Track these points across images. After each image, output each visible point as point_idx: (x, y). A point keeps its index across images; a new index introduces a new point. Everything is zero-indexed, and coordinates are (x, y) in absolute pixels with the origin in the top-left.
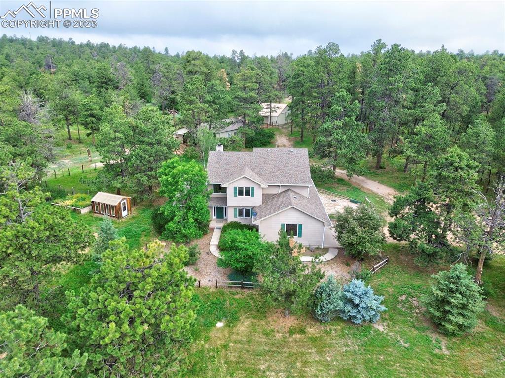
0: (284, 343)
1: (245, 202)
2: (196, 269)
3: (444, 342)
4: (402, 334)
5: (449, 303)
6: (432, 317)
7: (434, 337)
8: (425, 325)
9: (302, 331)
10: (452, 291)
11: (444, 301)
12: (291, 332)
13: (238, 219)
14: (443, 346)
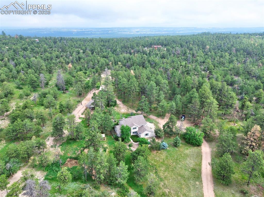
0: (156, 155)
1: (135, 130)
2: (133, 147)
3: (177, 148)
4: (171, 149)
5: (177, 142)
6: (175, 145)
7: (175, 148)
8: (174, 146)
9: (158, 153)
10: (177, 141)
11: (176, 142)
12: (156, 153)
13: (133, 134)
14: (177, 149)
